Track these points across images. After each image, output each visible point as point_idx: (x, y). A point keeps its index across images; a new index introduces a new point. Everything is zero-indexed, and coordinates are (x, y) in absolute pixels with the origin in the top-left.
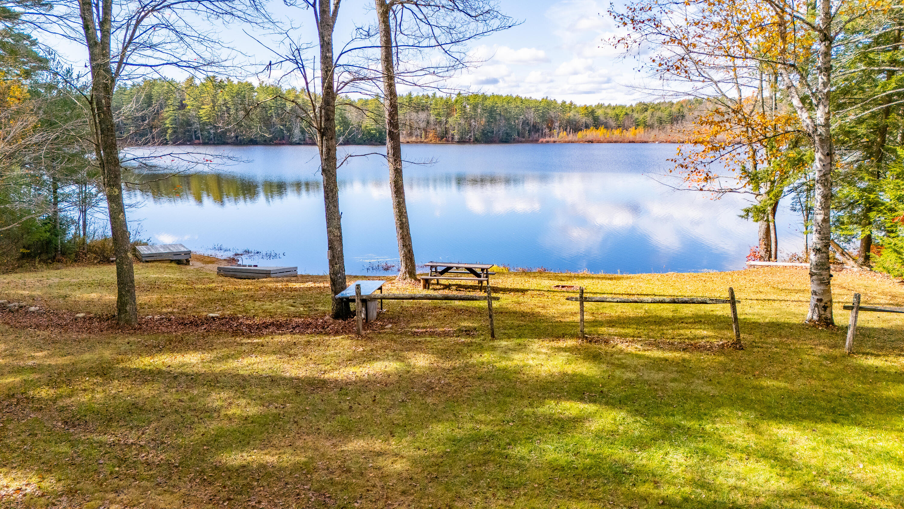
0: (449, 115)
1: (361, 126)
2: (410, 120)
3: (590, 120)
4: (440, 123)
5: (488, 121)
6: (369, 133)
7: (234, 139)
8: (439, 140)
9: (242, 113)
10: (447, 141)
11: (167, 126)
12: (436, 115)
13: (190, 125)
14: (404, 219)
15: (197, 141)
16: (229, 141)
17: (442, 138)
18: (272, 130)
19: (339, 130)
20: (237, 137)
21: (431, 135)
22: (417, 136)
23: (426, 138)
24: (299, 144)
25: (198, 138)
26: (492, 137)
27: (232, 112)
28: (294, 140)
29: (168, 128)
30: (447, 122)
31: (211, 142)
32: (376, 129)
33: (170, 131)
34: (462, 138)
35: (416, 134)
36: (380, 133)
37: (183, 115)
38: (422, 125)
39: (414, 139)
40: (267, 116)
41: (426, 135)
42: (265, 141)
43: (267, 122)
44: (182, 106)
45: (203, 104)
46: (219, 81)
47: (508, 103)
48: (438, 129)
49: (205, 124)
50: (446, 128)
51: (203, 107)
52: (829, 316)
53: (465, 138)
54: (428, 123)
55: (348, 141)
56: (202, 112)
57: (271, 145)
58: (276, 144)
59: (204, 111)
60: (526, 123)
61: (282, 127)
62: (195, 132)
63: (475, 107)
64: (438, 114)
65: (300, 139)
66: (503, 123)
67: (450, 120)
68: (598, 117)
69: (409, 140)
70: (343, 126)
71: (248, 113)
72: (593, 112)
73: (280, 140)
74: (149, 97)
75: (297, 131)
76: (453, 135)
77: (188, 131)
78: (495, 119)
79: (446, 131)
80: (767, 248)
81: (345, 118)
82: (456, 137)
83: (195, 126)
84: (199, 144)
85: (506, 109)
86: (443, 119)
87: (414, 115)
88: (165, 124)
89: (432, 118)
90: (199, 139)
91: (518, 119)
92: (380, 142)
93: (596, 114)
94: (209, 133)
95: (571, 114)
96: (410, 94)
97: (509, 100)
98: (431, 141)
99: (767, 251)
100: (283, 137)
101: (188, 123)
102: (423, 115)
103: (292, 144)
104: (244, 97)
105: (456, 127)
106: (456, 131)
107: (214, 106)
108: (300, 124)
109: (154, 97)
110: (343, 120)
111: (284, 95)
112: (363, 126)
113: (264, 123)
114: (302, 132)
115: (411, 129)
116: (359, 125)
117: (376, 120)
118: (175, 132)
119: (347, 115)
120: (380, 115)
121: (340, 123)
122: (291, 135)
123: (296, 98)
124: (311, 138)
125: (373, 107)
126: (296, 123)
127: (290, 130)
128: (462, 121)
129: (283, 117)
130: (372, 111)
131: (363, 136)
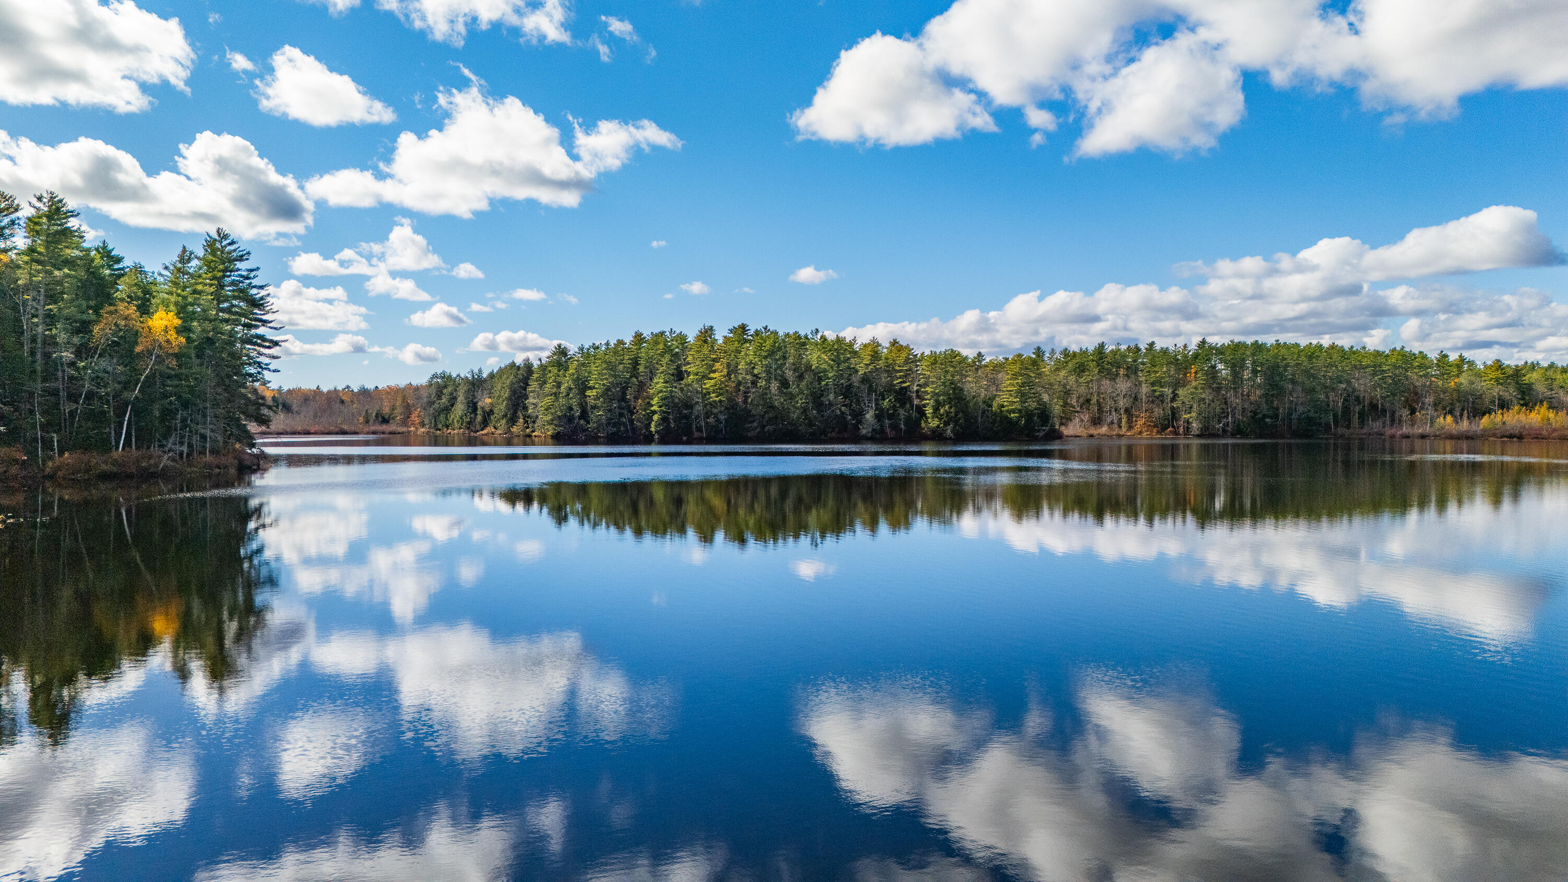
0: (1177, 384)
1: (991, 406)
2: (1099, 394)
3: (1510, 393)
4: (1161, 398)
5: (1267, 395)
6: (1008, 418)
7: (758, 430)
8: (1158, 432)
9: (774, 386)
10: (1175, 434)
11: (652, 409)
12: (1153, 384)
15: (696, 435)
16: (750, 434)
17: (1164, 428)
18: (827, 413)
19: (948, 413)
20: (763, 427)
21: (1140, 422)
22: (1112, 423)
23: (1130, 427)
24: (872, 439)
25: (700, 429)
26: (1273, 427)
27: (761, 383)
28: (864, 432)
29: (654, 412)
30: (1174, 397)
31: (721, 436)
32: (1020, 411)
33: (656, 417)
34: (1206, 428)
35: (1109, 420)
36: (1028, 418)
37: (680, 390)
38: (1122, 403)
39: (1104, 430)
40: (820, 389)
41: (1128, 422)
42: (812, 434)
43: (817, 398)
44: (679, 375)
45: (714, 372)
46: (752, 332)
47: (1310, 358)
48: (1155, 411)
49: (713, 405)
50: (1173, 408)
51: (712, 375)
53: (1212, 428)
54: (1136, 399)
56: (709, 384)
59: (713, 381)
60: (1352, 398)
61: (843, 408)
62: (696, 418)
63: (1236, 367)
64: (1158, 383)
65: (874, 430)
66: (1299, 397)
67: (1180, 392)
68: (1530, 386)
69: (1095, 433)
70: (956, 406)
71: (784, 384)
72: (1517, 373)
73: (839, 432)
74: (635, 362)
75: (870, 416)
76: (1188, 423)
77: (687, 417)
78: (1281, 389)
79: (1174, 413)
81: (962, 390)
82: (1195, 425)
83: (699, 408)
85: (1306, 370)
86: (1168, 391)
87: (1106, 383)
88: (652, 406)
89: (1145, 389)
90: (701, 431)
91: (1334, 389)
92: (1028, 435)
93: (1526, 379)
94: (718, 420)
95: (1464, 380)
96: (1102, 346)
97: (1314, 352)
98: (1140, 433)
100: (845, 428)
101: (689, 406)
102: (1124, 386)
103: (859, 438)
104: (785, 358)
105: (1195, 406)
106: (1194, 414)
107: (729, 374)
108: (877, 404)
109: (642, 362)
110: (956, 396)
111: (856, 353)
112: (995, 404)
113: (814, 403)
114: (879, 417)
115: (1100, 410)
116: (988, 403)
117: (1023, 395)
118: (664, 420)
119: (967, 387)
120: (1028, 383)
121: (950, 401)
122: (860, 422)
123: (875, 356)
124: (895, 427)
125: (1016, 368)
126: (870, 401)
127: (859, 415)
128: (1207, 395)
129: (847, 391)
130: (1015, 376)
131: (994, 422)
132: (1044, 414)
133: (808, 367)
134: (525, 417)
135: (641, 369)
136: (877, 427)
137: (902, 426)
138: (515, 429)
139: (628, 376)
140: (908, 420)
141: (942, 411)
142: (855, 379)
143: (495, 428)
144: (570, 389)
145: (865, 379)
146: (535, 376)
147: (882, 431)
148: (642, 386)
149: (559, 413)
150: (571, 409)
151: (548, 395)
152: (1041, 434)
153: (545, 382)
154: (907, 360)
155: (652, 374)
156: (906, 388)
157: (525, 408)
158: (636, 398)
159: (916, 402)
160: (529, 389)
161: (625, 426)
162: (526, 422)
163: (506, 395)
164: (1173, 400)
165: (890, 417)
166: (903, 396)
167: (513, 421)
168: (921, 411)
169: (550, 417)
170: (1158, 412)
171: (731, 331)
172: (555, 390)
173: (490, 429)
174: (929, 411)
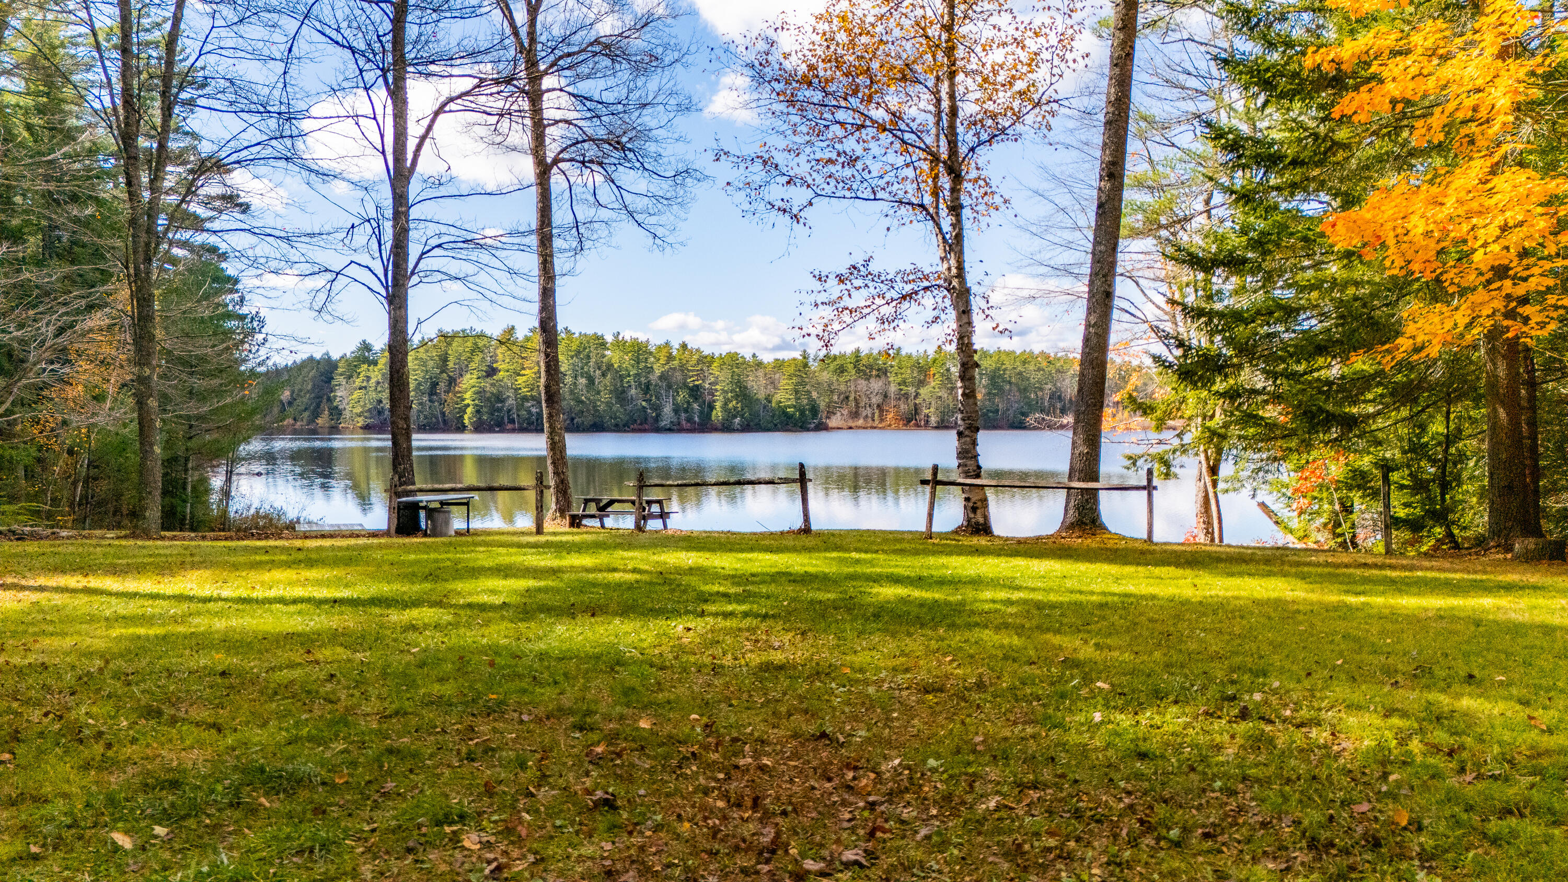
0: (921, 383)
1: (770, 402)
2: (856, 392)
4: (906, 396)
5: (989, 394)
6: (785, 413)
7: (567, 422)
8: (904, 425)
9: (583, 381)
10: (918, 426)
11: (466, 402)
12: (899, 384)
13: (502, 401)
14: (557, 438)
15: (510, 426)
17: (909, 421)
18: (629, 408)
19: (735, 408)
20: (572, 419)
21: (890, 416)
22: (867, 416)
23: (882, 420)
24: (670, 430)
25: (512, 421)
26: (995, 420)
27: (568, 380)
28: (663, 424)
29: (468, 405)
30: (917, 395)
31: (532, 427)
32: (795, 407)
33: (469, 410)
34: (943, 421)
35: (864, 414)
36: (802, 412)
37: (493, 385)
38: (875, 400)
39: (860, 422)
40: (622, 386)
41: (881, 415)
42: (617, 425)
43: (621, 394)
44: (491, 372)
45: (523, 369)
47: (1024, 363)
48: (902, 406)
49: (524, 399)
50: (915, 404)
51: (523, 372)
52: (981, 520)
53: (948, 421)
54: (886, 396)
55: (748, 425)
56: (521, 380)
57: (625, 431)
58: (634, 431)
59: (524, 378)
60: (1056, 396)
61: (644, 404)
62: (509, 411)
64: (904, 382)
65: (672, 423)
66: (1015, 396)
67: (922, 391)
69: (853, 425)
70: (742, 401)
71: (591, 380)
73: (641, 424)
75: (668, 410)
76: (928, 415)
77: (498, 410)
78: (1001, 389)
79: (917, 409)
80: (1207, 529)
81: (746, 388)
82: (933, 420)
83: (511, 401)
84: (513, 431)
85: (1020, 373)
86: (911, 390)
87: (862, 383)
88: (463, 400)
89: (893, 388)
90: (514, 423)
91: (1041, 389)
92: (801, 427)
94: (529, 412)
96: (858, 351)
97: (1027, 358)
98: (890, 425)
99: (1208, 533)
100: (646, 419)
101: (499, 398)
102: (876, 385)
103: (658, 430)
104: (588, 357)
105: (933, 403)
106: (932, 410)
108: (674, 399)
109: (451, 358)
110: (742, 393)
111: (651, 353)
112: (774, 401)
113: (617, 398)
114: (676, 411)
115: (857, 406)
116: (768, 399)
117: (797, 392)
118: (478, 412)
119: (749, 384)
120: (802, 383)
121: (736, 397)
122: (658, 415)
123: (670, 358)
124: (689, 420)
125: (791, 370)
126: (667, 397)
127: (657, 408)
128: (944, 394)
129: (646, 388)
130: (790, 377)
131: (773, 416)
132: (814, 410)
133: (610, 366)
134: (329, 409)
135: (451, 365)
136: (675, 420)
137: (697, 419)
138: (320, 421)
139: (438, 371)
140: (701, 412)
141: (730, 405)
142: (654, 378)
143: (295, 419)
144: (378, 383)
145: (662, 377)
146: (340, 370)
147: (679, 424)
148: (452, 382)
149: (369, 406)
150: (380, 401)
151: (355, 389)
152: (813, 426)
153: (350, 377)
154: (699, 361)
155: (462, 371)
156: (697, 386)
157: (329, 400)
158: (447, 392)
159: (708, 398)
160: (334, 382)
161: (437, 418)
162: (331, 414)
163: (309, 387)
164: (916, 397)
165: (686, 411)
166: (695, 392)
167: (316, 414)
168: (711, 407)
169: (358, 410)
170: (903, 407)
171: (531, 330)
172: (365, 384)
173: (289, 421)
174: (718, 405)
